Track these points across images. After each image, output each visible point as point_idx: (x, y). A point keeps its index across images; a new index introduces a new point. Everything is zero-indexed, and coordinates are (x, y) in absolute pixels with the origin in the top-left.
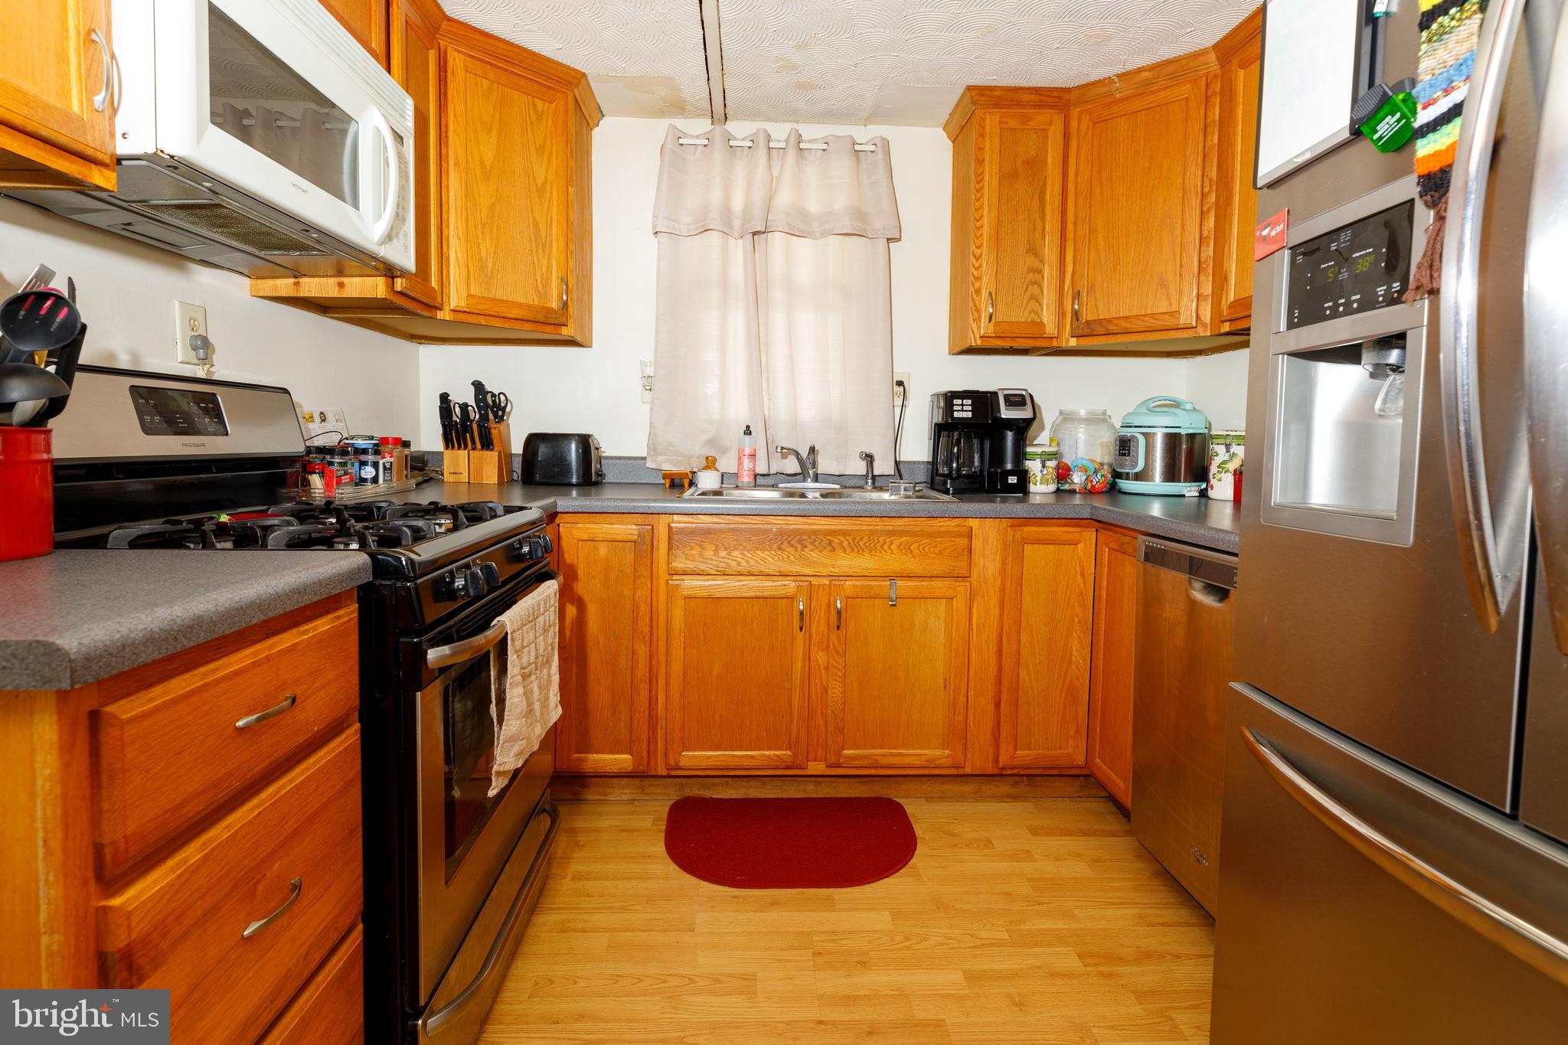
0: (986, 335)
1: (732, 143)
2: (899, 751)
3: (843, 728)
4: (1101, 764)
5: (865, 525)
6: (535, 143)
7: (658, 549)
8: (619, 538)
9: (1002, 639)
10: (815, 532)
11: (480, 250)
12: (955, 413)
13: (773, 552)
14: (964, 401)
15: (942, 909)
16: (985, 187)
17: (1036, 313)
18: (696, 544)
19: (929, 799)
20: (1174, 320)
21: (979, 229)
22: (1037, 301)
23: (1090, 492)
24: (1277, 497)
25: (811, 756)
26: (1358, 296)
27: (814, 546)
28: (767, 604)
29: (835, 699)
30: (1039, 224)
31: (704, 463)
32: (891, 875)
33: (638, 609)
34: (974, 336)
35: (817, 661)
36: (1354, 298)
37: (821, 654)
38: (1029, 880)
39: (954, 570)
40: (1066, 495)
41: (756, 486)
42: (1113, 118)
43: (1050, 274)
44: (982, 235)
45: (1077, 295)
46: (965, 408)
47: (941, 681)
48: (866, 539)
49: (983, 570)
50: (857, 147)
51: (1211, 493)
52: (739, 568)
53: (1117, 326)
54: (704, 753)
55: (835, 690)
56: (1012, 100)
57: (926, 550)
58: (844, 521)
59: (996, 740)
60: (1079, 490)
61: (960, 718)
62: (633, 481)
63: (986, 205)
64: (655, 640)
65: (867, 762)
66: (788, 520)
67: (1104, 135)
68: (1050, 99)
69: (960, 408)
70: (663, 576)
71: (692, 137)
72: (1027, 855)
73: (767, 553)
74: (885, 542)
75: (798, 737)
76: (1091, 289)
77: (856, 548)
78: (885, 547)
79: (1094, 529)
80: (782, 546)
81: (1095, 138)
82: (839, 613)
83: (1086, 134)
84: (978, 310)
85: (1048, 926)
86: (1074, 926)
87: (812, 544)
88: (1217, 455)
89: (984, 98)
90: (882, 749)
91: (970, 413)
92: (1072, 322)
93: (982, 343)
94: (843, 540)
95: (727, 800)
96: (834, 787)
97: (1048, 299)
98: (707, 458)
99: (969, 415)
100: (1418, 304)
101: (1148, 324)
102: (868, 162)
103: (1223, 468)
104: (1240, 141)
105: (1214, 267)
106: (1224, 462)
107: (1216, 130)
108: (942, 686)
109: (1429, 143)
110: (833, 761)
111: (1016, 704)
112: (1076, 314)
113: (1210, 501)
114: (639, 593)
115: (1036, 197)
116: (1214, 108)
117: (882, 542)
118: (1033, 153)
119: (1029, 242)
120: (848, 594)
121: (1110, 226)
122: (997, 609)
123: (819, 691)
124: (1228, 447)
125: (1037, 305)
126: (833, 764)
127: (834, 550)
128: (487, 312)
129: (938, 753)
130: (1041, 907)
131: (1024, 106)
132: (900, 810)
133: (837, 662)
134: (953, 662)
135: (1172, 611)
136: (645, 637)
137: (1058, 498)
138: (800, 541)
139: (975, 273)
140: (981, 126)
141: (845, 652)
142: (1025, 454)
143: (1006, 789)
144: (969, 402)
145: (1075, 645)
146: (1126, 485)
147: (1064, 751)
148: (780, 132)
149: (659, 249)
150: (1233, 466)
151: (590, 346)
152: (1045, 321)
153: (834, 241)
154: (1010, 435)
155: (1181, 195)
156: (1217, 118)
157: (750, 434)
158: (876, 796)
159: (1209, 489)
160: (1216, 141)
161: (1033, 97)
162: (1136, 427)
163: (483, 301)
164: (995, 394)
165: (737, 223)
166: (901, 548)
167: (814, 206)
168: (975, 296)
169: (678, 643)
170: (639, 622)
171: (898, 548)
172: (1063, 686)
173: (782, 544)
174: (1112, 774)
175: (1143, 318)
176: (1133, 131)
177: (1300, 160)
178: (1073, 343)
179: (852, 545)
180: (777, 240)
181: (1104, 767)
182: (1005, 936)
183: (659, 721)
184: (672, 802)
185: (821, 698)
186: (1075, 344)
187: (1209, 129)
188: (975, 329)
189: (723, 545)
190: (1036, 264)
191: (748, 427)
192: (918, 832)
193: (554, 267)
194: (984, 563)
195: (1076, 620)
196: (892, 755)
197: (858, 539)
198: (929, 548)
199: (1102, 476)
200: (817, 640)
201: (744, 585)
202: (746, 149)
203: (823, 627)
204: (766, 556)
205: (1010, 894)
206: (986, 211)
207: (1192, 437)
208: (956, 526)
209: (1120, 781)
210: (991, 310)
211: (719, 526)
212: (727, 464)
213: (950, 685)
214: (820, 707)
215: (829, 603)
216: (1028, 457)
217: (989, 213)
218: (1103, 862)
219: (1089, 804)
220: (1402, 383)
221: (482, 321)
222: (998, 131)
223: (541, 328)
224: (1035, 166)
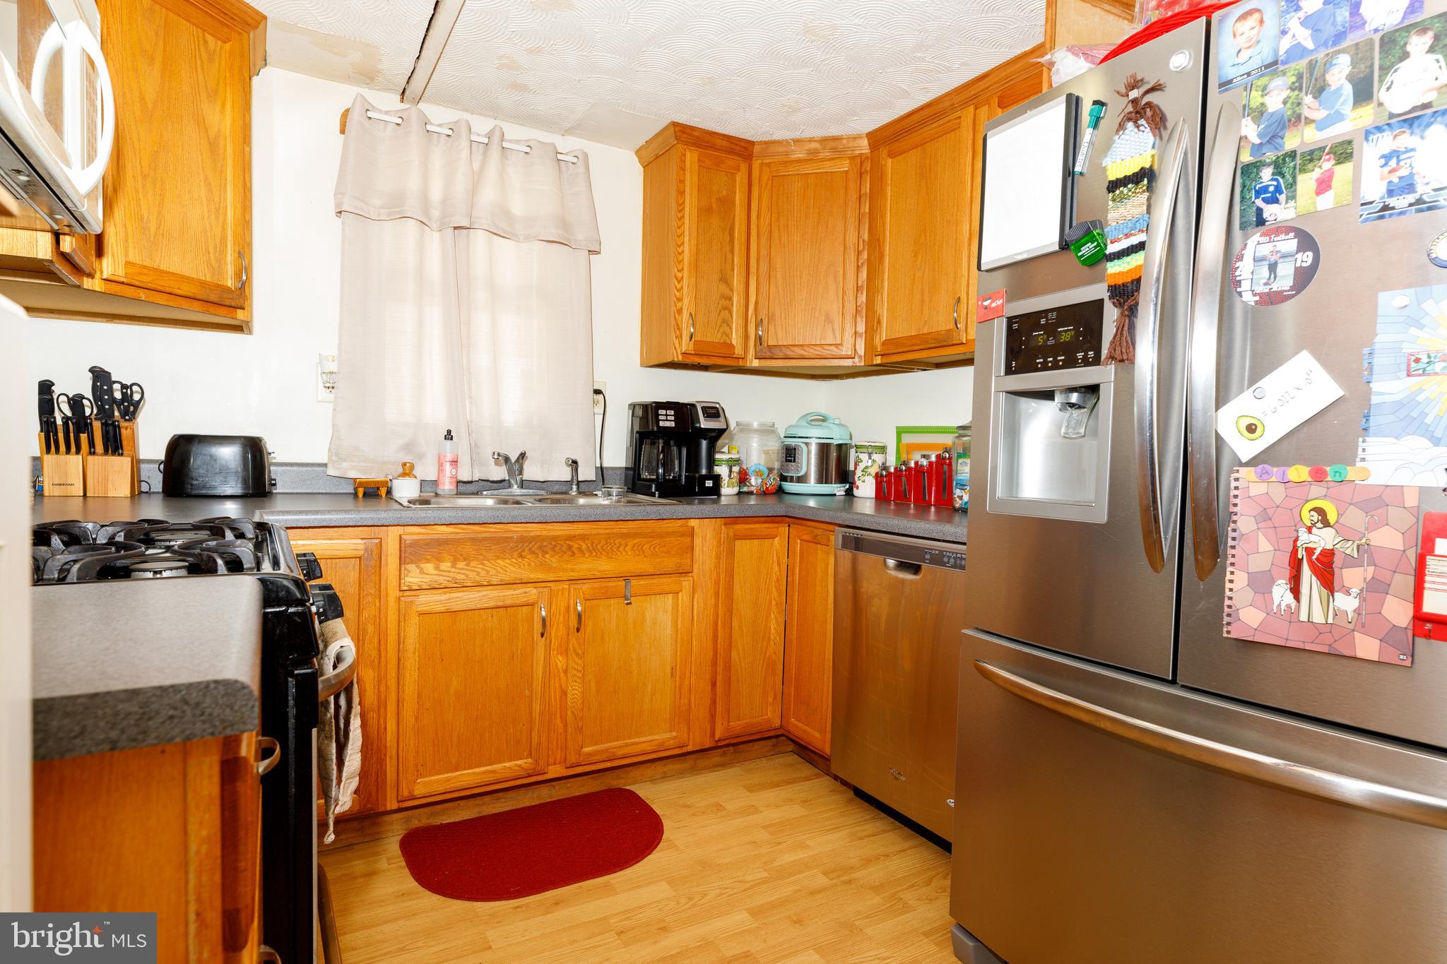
0: (687, 352)
1: (429, 127)
2: (632, 741)
3: (582, 728)
4: (796, 723)
5: (602, 529)
6: (206, 87)
7: (387, 565)
8: (341, 554)
9: (717, 625)
10: (556, 538)
11: (140, 206)
12: (661, 422)
13: (514, 561)
14: (668, 411)
15: (708, 868)
16: (685, 216)
17: (727, 336)
18: (433, 556)
19: (653, 780)
20: (839, 351)
21: (680, 254)
22: (728, 325)
23: (764, 493)
24: (1000, 493)
25: (551, 761)
26: (1063, 358)
27: (555, 551)
28: (507, 613)
29: (575, 700)
30: (729, 256)
31: (400, 470)
32: (653, 850)
33: (365, 630)
34: (677, 353)
35: (556, 664)
36: (1059, 358)
37: (560, 657)
38: (763, 827)
39: (679, 567)
40: (746, 496)
41: (460, 494)
42: (789, 175)
43: (738, 302)
44: (683, 260)
45: (759, 323)
46: (669, 418)
47: (669, 671)
48: (603, 542)
49: (702, 565)
50: (560, 157)
51: (856, 492)
52: (478, 578)
53: (793, 352)
54: (441, 776)
55: (574, 691)
56: (708, 142)
57: (657, 550)
58: (581, 526)
59: (712, 717)
60: (757, 491)
61: (684, 701)
62: (308, 491)
63: (687, 234)
64: (383, 663)
65: (604, 757)
66: (527, 528)
67: (781, 188)
68: (738, 148)
69: (664, 418)
70: (393, 593)
71: (380, 111)
72: (753, 810)
73: (508, 561)
74: (621, 544)
75: (539, 743)
76: (771, 318)
77: (594, 551)
78: (621, 549)
79: (787, 525)
80: (523, 553)
81: (774, 189)
82: (580, 616)
83: (767, 184)
84: (679, 329)
85: (792, 859)
86: (811, 853)
87: (553, 549)
88: (862, 461)
89: (685, 135)
90: (617, 741)
91: (673, 423)
92: (755, 345)
93: (683, 359)
94: (583, 544)
95: (459, 823)
96: (568, 788)
97: (736, 323)
98: (404, 464)
99: (673, 424)
100: (1109, 367)
101: (818, 353)
102: (569, 173)
103: (866, 472)
104: (889, 215)
105: (866, 311)
106: (867, 467)
107: (868, 201)
108: (670, 674)
109: (1115, 265)
110: (574, 761)
111: (728, 682)
112: (759, 339)
113: (855, 499)
114: (365, 614)
115: (727, 232)
116: (866, 183)
117: (617, 545)
118: (724, 192)
119: (721, 271)
120: (588, 597)
121: (787, 266)
122: (713, 600)
123: (558, 694)
124: (870, 455)
125: (728, 328)
126: (573, 764)
127: (573, 554)
128: (150, 285)
129: (666, 736)
130: (781, 846)
131: (717, 150)
132: (632, 794)
133: (578, 664)
134: (679, 650)
135: (869, 586)
136: (373, 661)
137: (739, 499)
138: (540, 548)
139: (677, 294)
140: (681, 160)
141: (583, 653)
142: (714, 460)
143: (717, 760)
144: (672, 412)
145: (773, 625)
146: (789, 487)
147: (765, 717)
148: (482, 126)
149: (343, 230)
150: (874, 470)
151: (250, 333)
152: (734, 342)
153: (537, 246)
154: (704, 443)
155: (842, 249)
156: (868, 191)
157: (452, 439)
158: (607, 788)
159: (855, 489)
160: (867, 210)
161: (725, 143)
162: (799, 437)
163: (145, 271)
164: (693, 406)
165: (436, 213)
166: (635, 548)
167: (517, 209)
168: (677, 315)
169: (411, 662)
170: (366, 645)
171: (632, 549)
172: (764, 660)
173: (523, 550)
174: (808, 729)
175: (814, 347)
176: (804, 189)
177: (1019, 258)
178: (756, 363)
179: (591, 548)
180: (479, 239)
181: (800, 725)
182: (765, 874)
183: (388, 750)
184: (401, 836)
185: (560, 701)
186: (758, 365)
187: (863, 199)
188: (677, 346)
189: (462, 555)
190: (727, 292)
191: (449, 432)
192: (658, 811)
193: (229, 238)
194: (703, 559)
195: (774, 603)
196: (627, 745)
197: (596, 542)
198: (660, 548)
199: (774, 479)
200: (556, 645)
201: (484, 596)
202: (443, 138)
203: (562, 631)
204: (507, 565)
205: (755, 842)
206: (687, 239)
207: (840, 446)
208: (681, 526)
209: (816, 733)
210: (692, 330)
211: (458, 537)
212: (427, 471)
213: (676, 673)
214: (559, 710)
215: (568, 607)
216: (716, 463)
217: (689, 241)
218: (810, 801)
219: (781, 759)
220: (1078, 416)
221: (142, 295)
222: (697, 168)
223: (212, 309)
224: (726, 203)
